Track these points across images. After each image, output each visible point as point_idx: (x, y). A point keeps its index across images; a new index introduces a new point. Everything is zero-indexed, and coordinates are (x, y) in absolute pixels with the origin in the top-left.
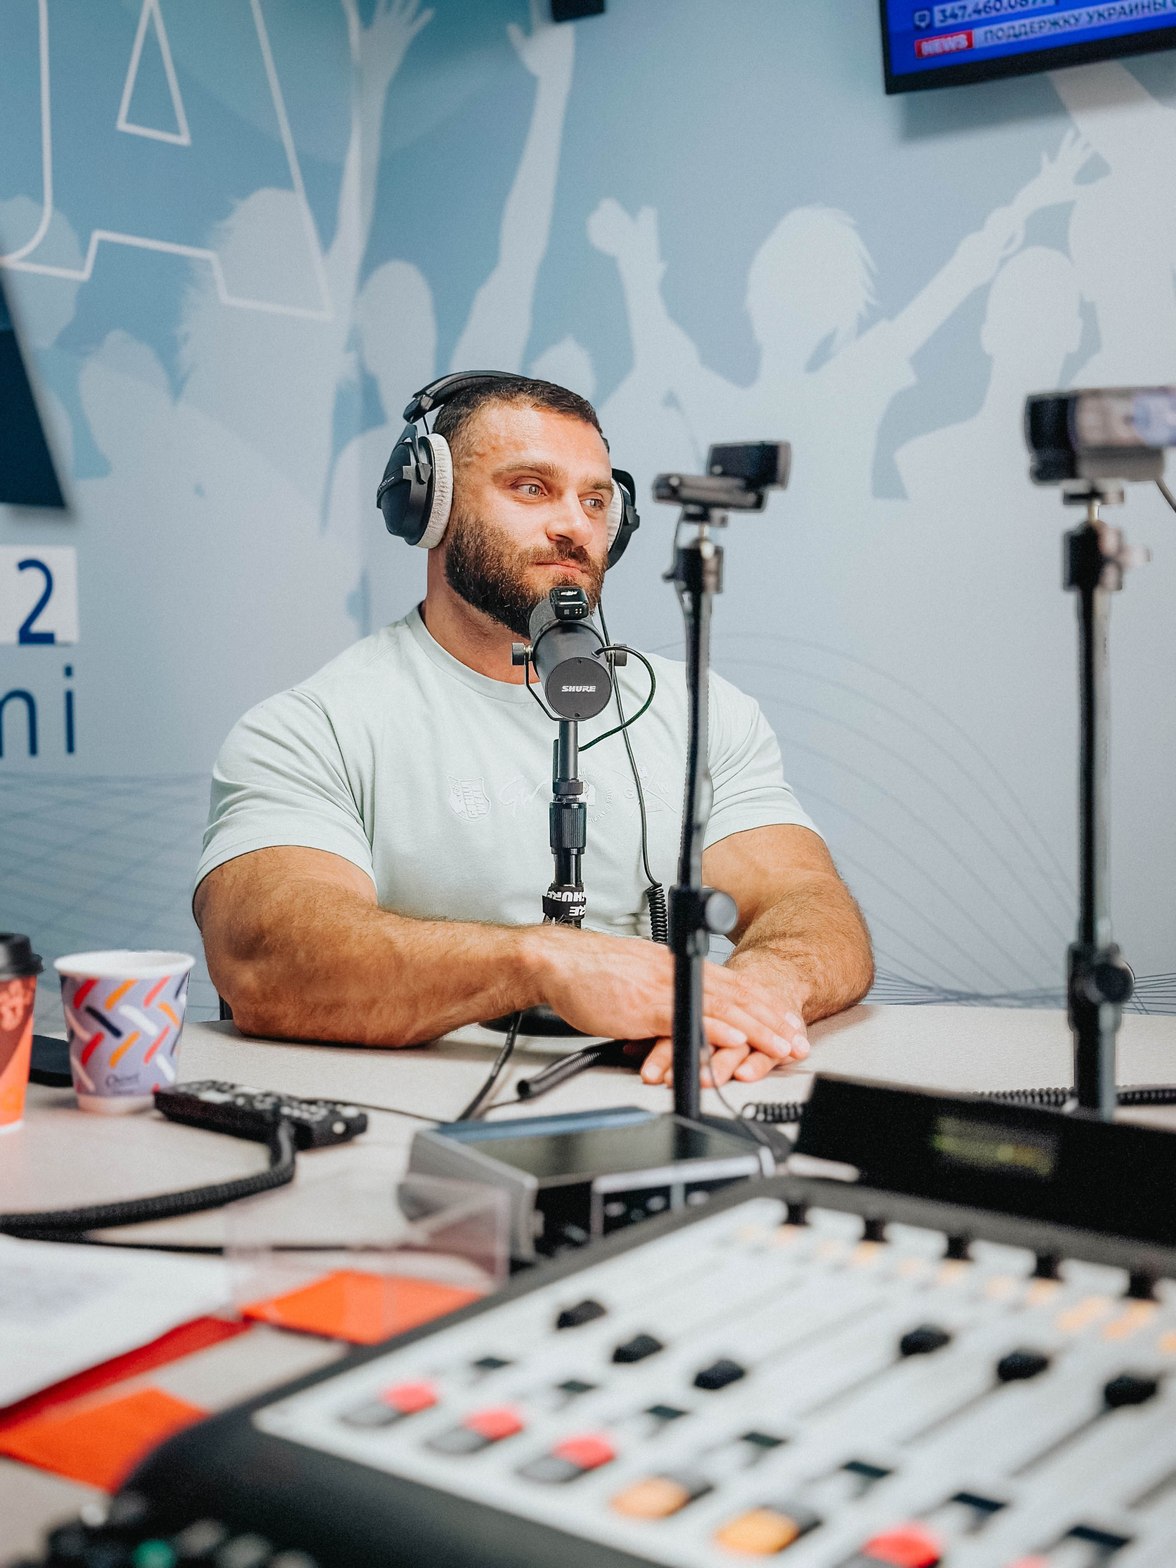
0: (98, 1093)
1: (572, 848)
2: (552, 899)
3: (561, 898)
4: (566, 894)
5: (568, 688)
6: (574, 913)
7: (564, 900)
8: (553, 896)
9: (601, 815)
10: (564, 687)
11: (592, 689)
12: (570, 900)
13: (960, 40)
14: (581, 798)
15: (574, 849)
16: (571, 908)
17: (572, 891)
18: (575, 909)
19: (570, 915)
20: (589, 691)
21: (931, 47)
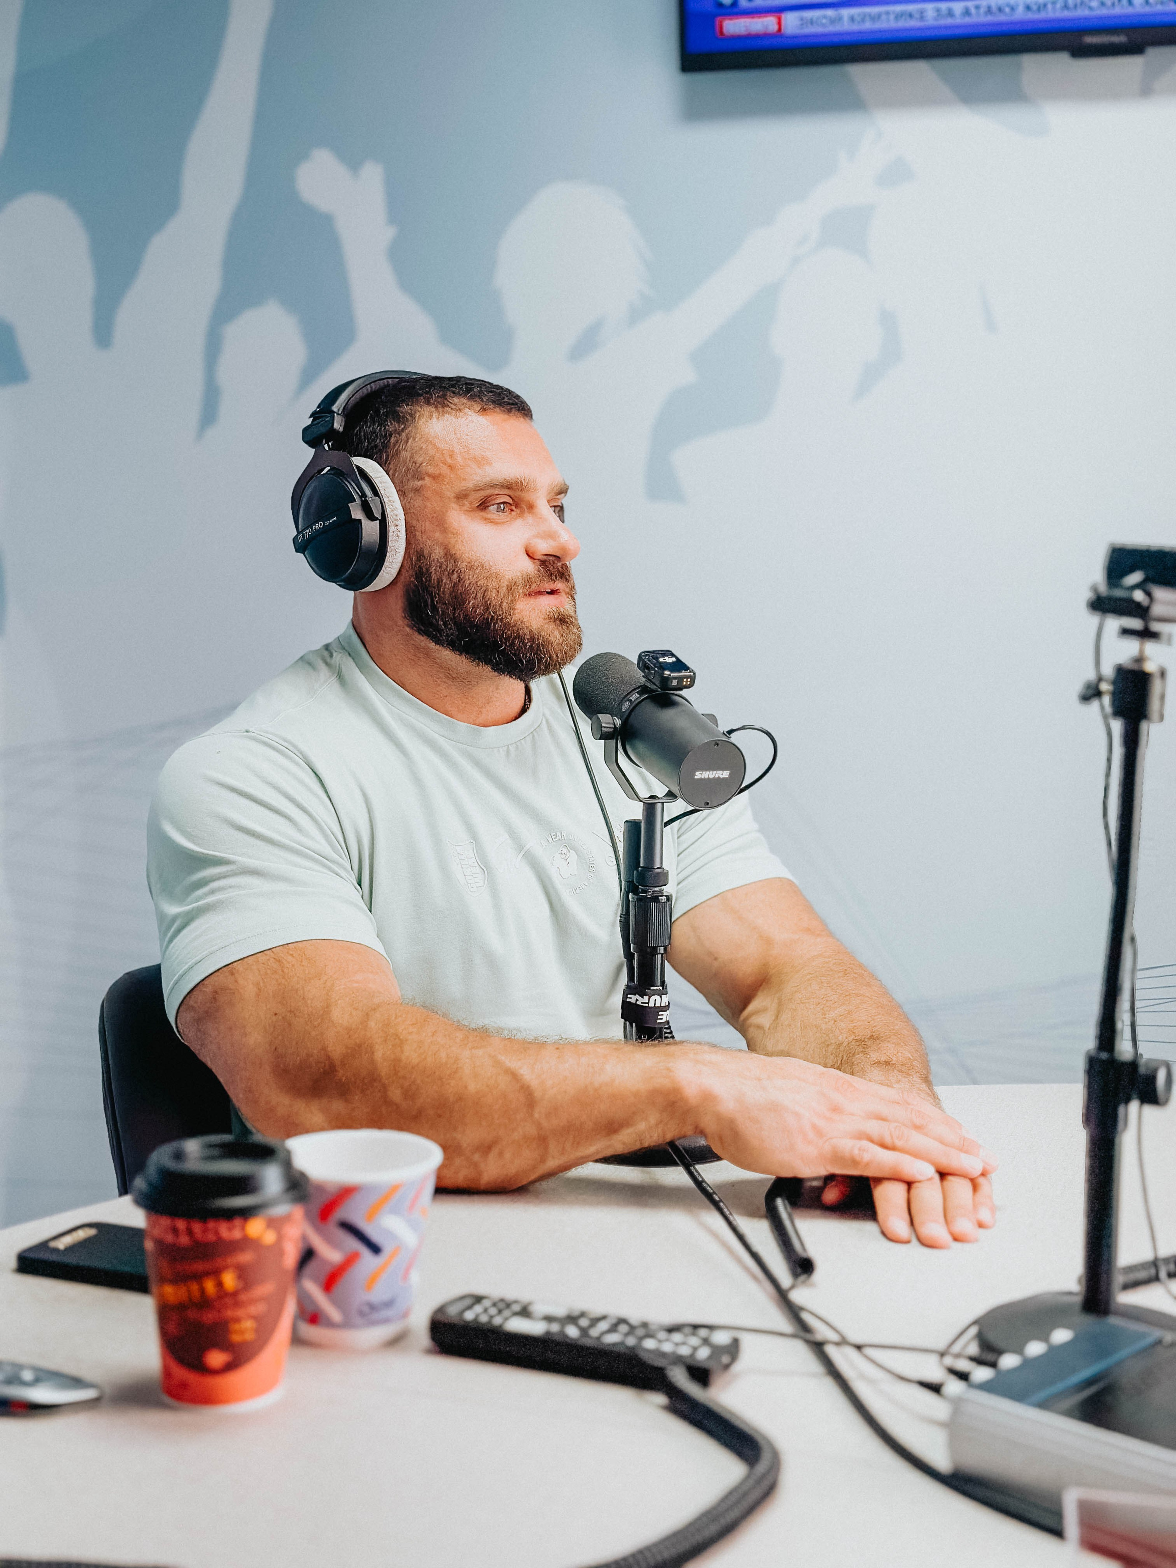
0: (346, 1324)
1: (658, 946)
2: (635, 1004)
3: (648, 1003)
4: (653, 998)
5: (702, 774)
6: (662, 1019)
7: (651, 1004)
8: (637, 1000)
9: (584, 886)
10: (697, 773)
11: (725, 774)
12: (658, 1005)
13: (768, 24)
14: (667, 890)
15: (661, 948)
16: (660, 1013)
17: (660, 994)
18: (663, 1015)
19: (659, 1021)
20: (721, 777)
21: (734, 26)
